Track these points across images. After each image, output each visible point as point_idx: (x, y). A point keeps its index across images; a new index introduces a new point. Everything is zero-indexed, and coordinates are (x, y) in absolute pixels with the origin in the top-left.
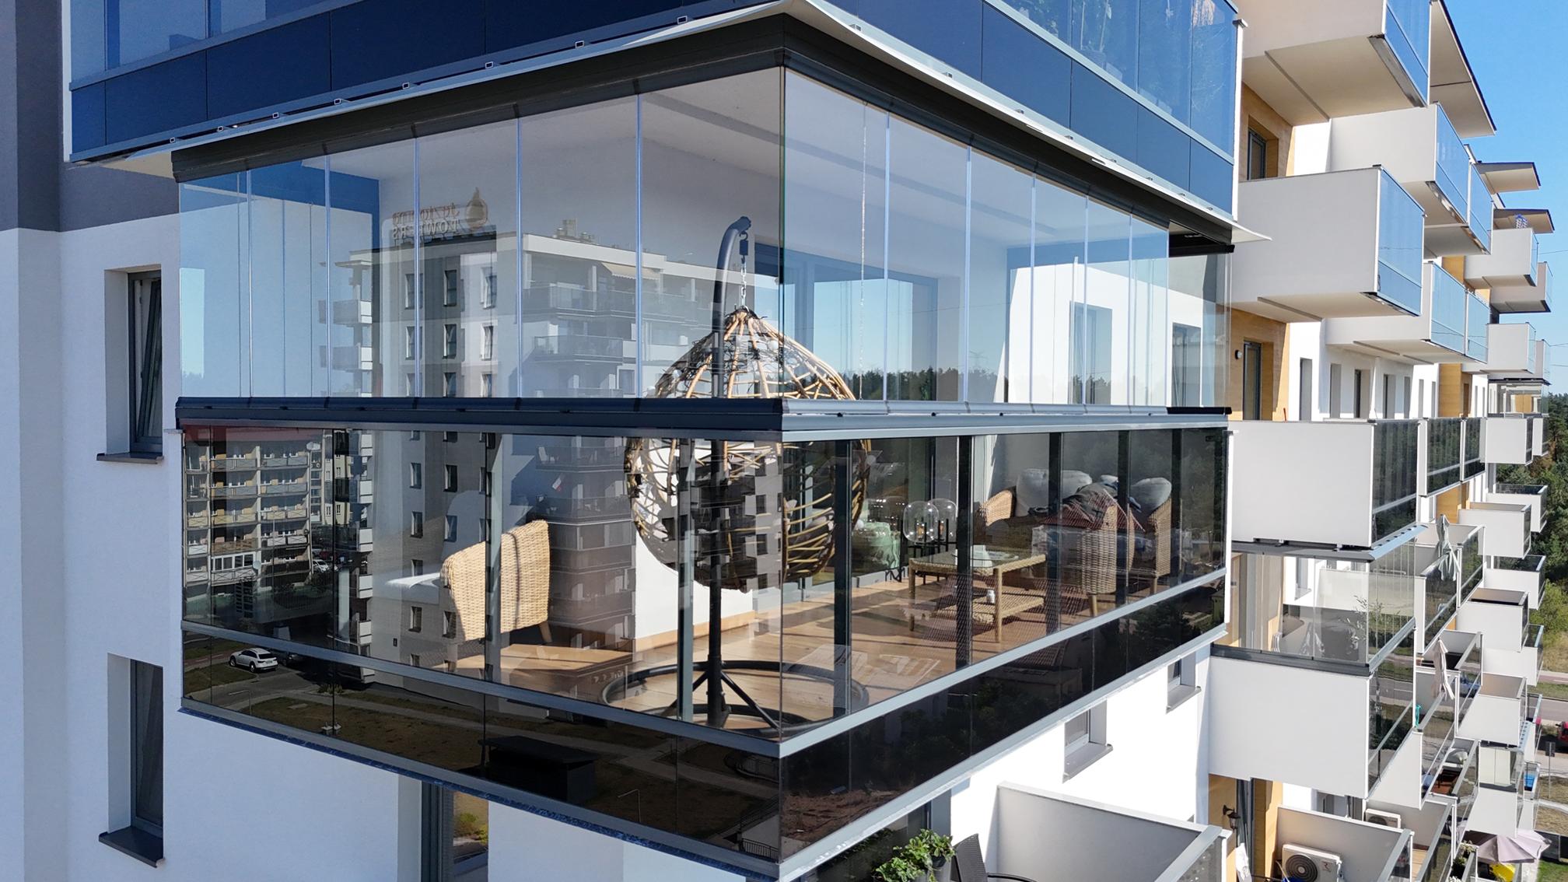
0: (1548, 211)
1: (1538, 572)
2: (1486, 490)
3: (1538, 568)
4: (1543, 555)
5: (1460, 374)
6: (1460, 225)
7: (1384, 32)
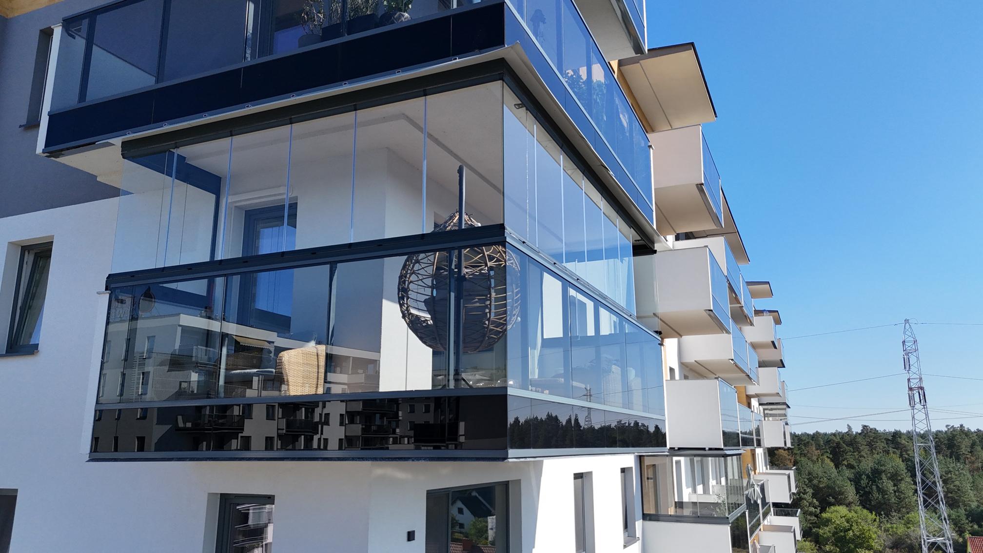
0: (777, 311)
1: (797, 517)
2: (764, 468)
3: (797, 515)
4: (798, 508)
5: (745, 396)
6: (739, 305)
7: (703, 182)
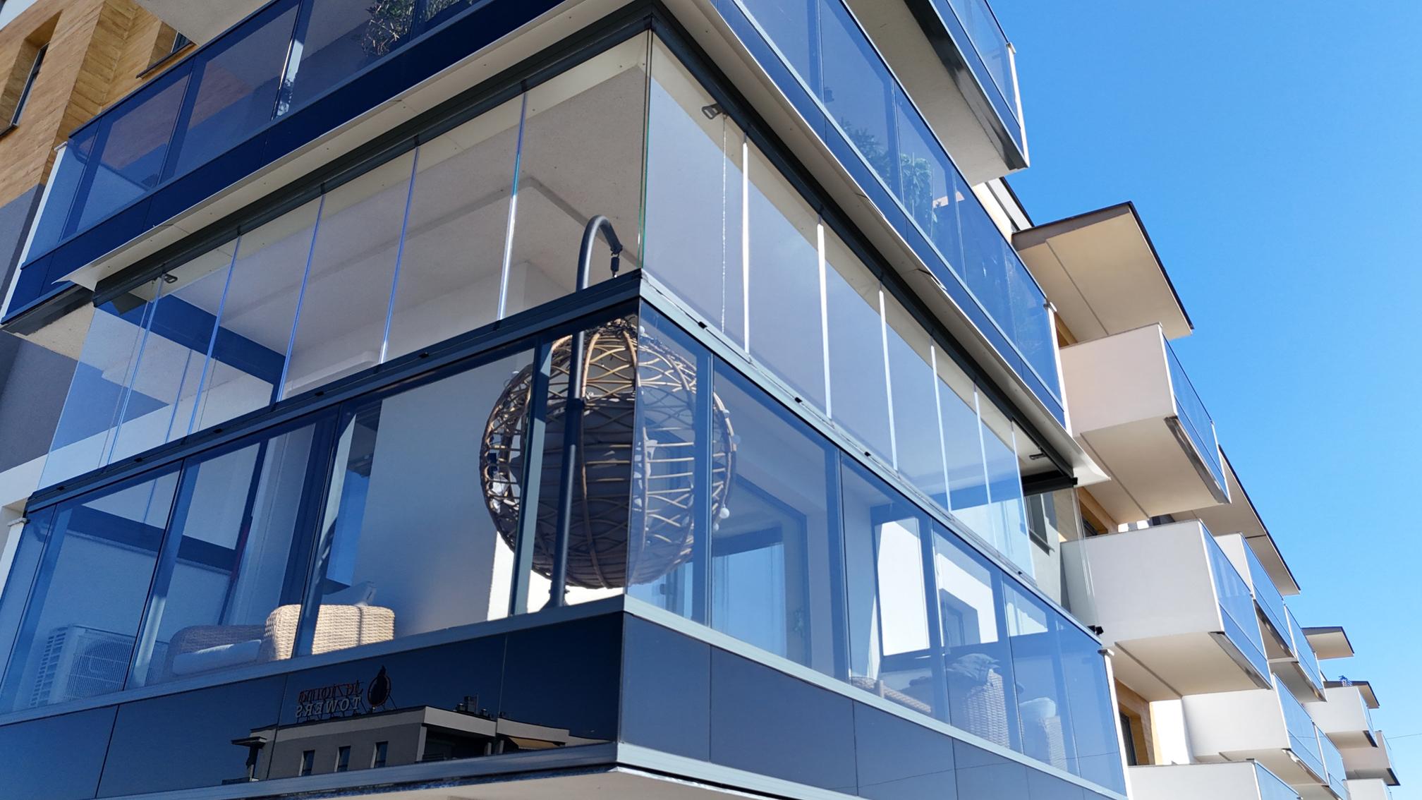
0: (1369, 685)
6: (1290, 659)
7: (1177, 414)
